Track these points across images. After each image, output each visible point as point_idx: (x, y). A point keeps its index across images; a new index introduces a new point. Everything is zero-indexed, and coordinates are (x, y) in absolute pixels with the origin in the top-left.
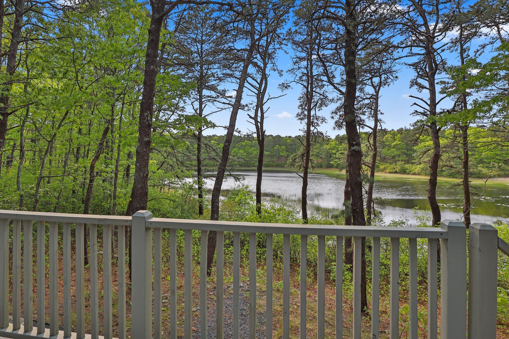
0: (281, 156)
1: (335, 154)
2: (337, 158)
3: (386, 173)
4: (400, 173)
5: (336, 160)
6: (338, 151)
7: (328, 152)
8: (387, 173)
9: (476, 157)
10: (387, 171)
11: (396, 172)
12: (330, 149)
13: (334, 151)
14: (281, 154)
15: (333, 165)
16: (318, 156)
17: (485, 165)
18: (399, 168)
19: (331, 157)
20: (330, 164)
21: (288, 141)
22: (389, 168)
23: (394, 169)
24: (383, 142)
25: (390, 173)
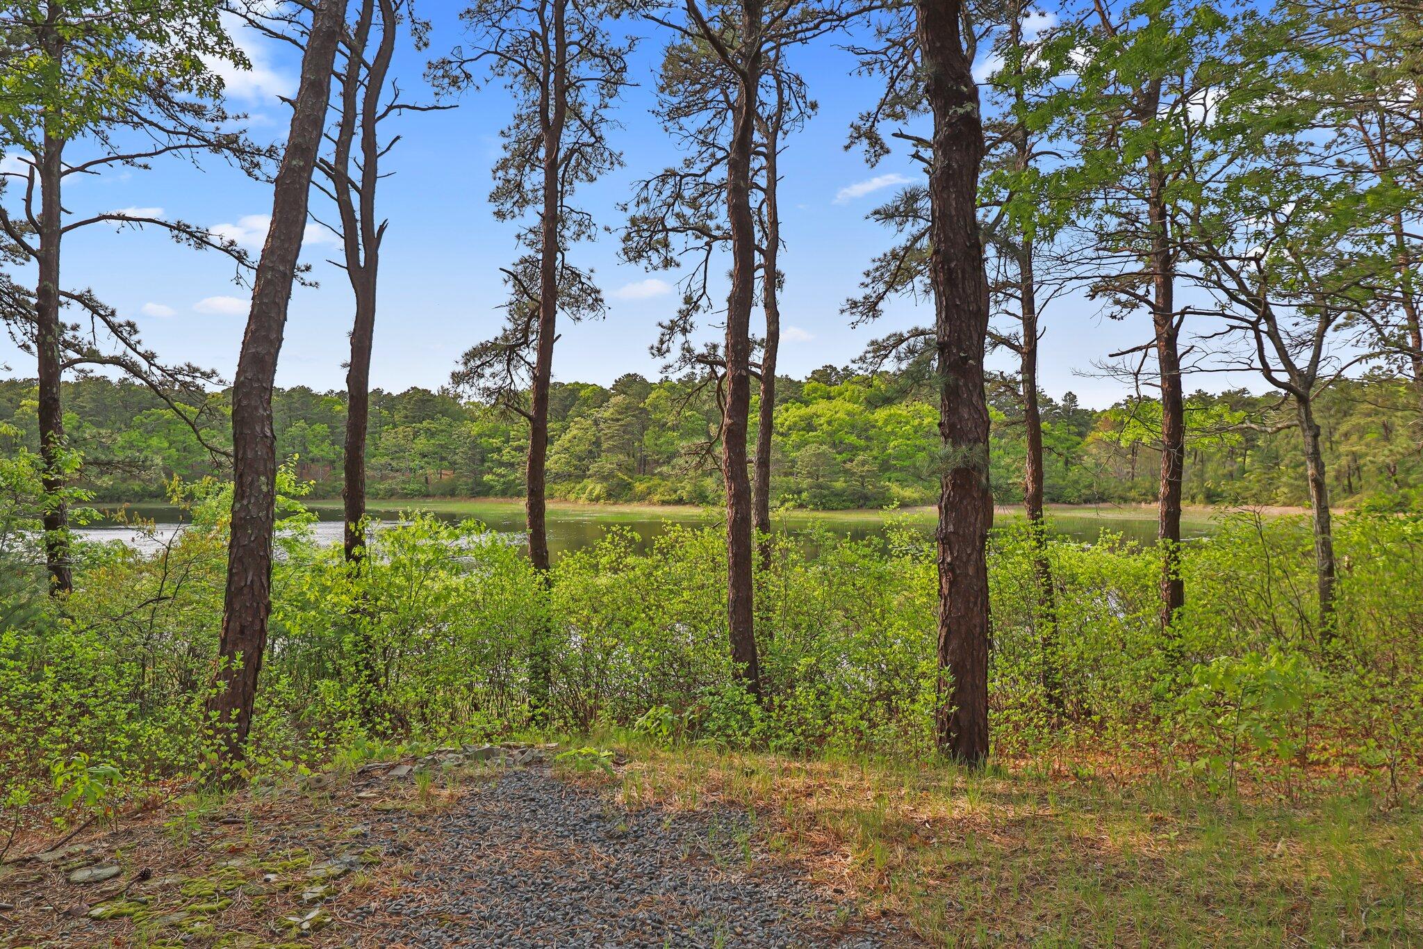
0: (313, 460)
1: (499, 450)
2: (501, 464)
3: (652, 503)
4: (691, 503)
5: (502, 471)
6: (507, 441)
7: (474, 445)
8: (654, 504)
9: (875, 453)
10: (656, 498)
11: (680, 502)
12: (480, 436)
13: (496, 442)
14: (315, 451)
15: (492, 487)
16: (443, 459)
17: (894, 475)
18: (689, 487)
19: (483, 461)
20: (479, 483)
21: (338, 408)
22: (660, 490)
23: (675, 492)
24: (644, 410)
25: (664, 503)
